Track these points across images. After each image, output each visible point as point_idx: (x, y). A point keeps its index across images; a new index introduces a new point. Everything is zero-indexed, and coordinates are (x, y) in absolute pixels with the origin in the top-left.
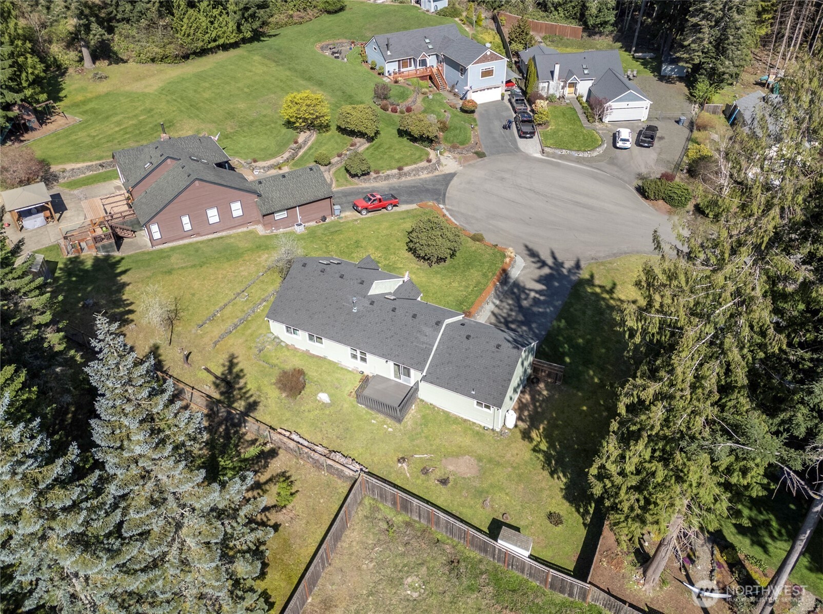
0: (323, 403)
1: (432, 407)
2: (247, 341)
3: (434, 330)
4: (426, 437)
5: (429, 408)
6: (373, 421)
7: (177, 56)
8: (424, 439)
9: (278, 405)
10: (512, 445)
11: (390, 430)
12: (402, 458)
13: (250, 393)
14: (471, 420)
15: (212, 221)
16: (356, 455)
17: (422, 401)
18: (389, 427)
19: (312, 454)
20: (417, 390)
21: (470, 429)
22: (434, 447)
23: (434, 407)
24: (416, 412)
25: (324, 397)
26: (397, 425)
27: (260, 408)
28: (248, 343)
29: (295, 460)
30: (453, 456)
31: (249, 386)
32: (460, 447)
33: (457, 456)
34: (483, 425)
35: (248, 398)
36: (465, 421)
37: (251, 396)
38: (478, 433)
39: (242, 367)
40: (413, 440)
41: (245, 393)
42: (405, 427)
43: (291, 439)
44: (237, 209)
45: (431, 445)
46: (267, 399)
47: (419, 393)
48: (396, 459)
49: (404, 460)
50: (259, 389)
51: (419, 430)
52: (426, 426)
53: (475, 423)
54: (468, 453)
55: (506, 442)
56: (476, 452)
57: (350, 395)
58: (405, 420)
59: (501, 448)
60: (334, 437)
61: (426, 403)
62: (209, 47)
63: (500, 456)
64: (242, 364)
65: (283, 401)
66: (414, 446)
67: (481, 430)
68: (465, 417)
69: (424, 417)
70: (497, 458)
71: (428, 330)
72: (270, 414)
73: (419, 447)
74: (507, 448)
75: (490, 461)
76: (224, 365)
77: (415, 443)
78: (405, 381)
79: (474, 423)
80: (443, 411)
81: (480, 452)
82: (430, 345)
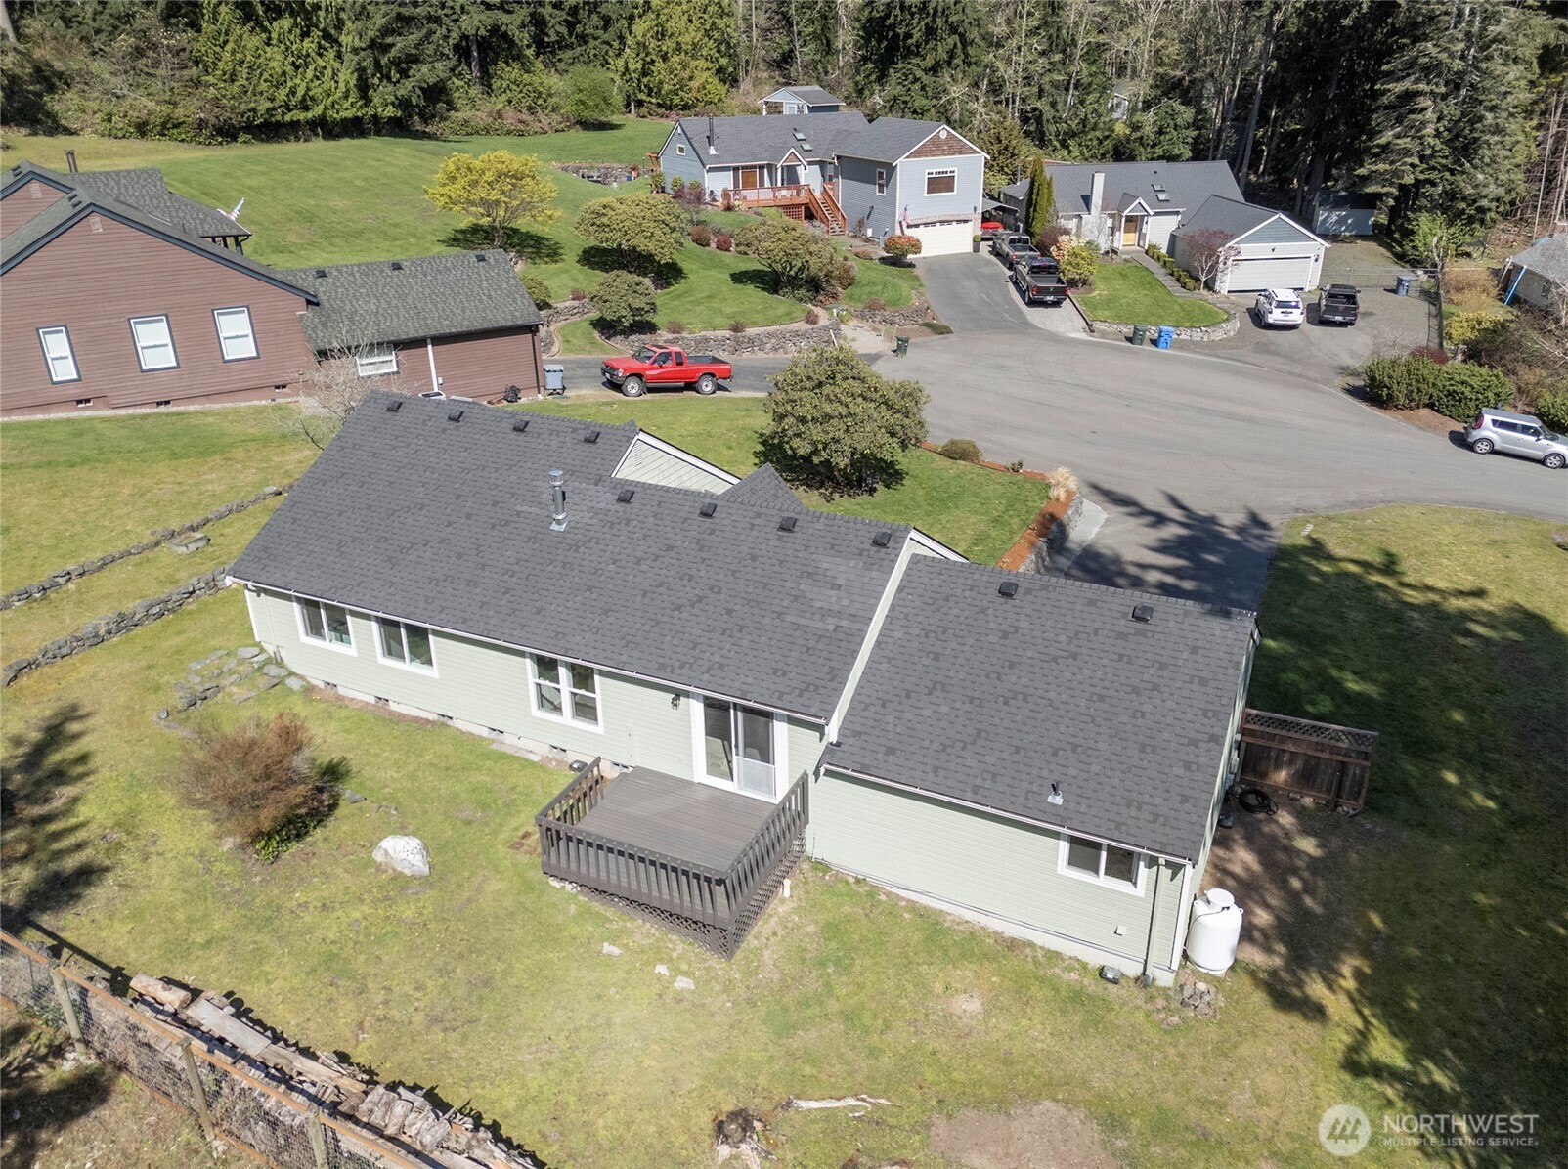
0: (397, 876)
1: (866, 892)
2: (150, 667)
3: (868, 567)
4: (848, 1017)
5: (852, 895)
6: (607, 948)
7: (202, 124)
8: (838, 1026)
9: (190, 883)
10: (1244, 1050)
11: (683, 983)
12: (734, 1116)
13: (81, 835)
14: (1039, 939)
15: (151, 360)
16: (511, 1104)
17: (821, 866)
18: (677, 972)
19: (274, 1099)
20: (802, 816)
21: (1042, 980)
22: (887, 1062)
23: (873, 892)
24: (798, 910)
25: (402, 851)
26: (716, 963)
27: (98, 895)
28: (153, 674)
29: (186, 1134)
30: (980, 1103)
31: (83, 812)
32: (1007, 1061)
33: (1002, 1103)
34: (1094, 958)
35: (59, 855)
36: (1013, 945)
37: (79, 847)
38: (1078, 997)
39: (93, 747)
40: (788, 1030)
41: (56, 836)
42: (750, 973)
43: (183, 1024)
44: (237, 336)
45: (874, 1053)
46: (146, 858)
47: (808, 832)
48: (704, 1120)
49: (746, 1126)
50: (127, 824)
51: (812, 984)
52: (843, 965)
53: (1057, 955)
54: (1048, 1088)
55: (1213, 1033)
56: (1085, 1083)
57: (517, 846)
58: (751, 941)
59: (1196, 1061)
60: (419, 1019)
61: (840, 877)
62: (288, 118)
63: (1203, 1103)
64: (98, 738)
65: (218, 867)
66: (791, 1055)
67: (1091, 985)
68: (1012, 931)
69: (831, 930)
70: (1193, 1114)
71: (843, 569)
72: (137, 915)
73: (813, 1062)
74: (1226, 1066)
75: (1162, 1126)
76: (17, 741)
77: (799, 1041)
78: (750, 782)
79: (1053, 956)
80: (913, 907)
81: (1101, 1081)
82: (853, 616)
